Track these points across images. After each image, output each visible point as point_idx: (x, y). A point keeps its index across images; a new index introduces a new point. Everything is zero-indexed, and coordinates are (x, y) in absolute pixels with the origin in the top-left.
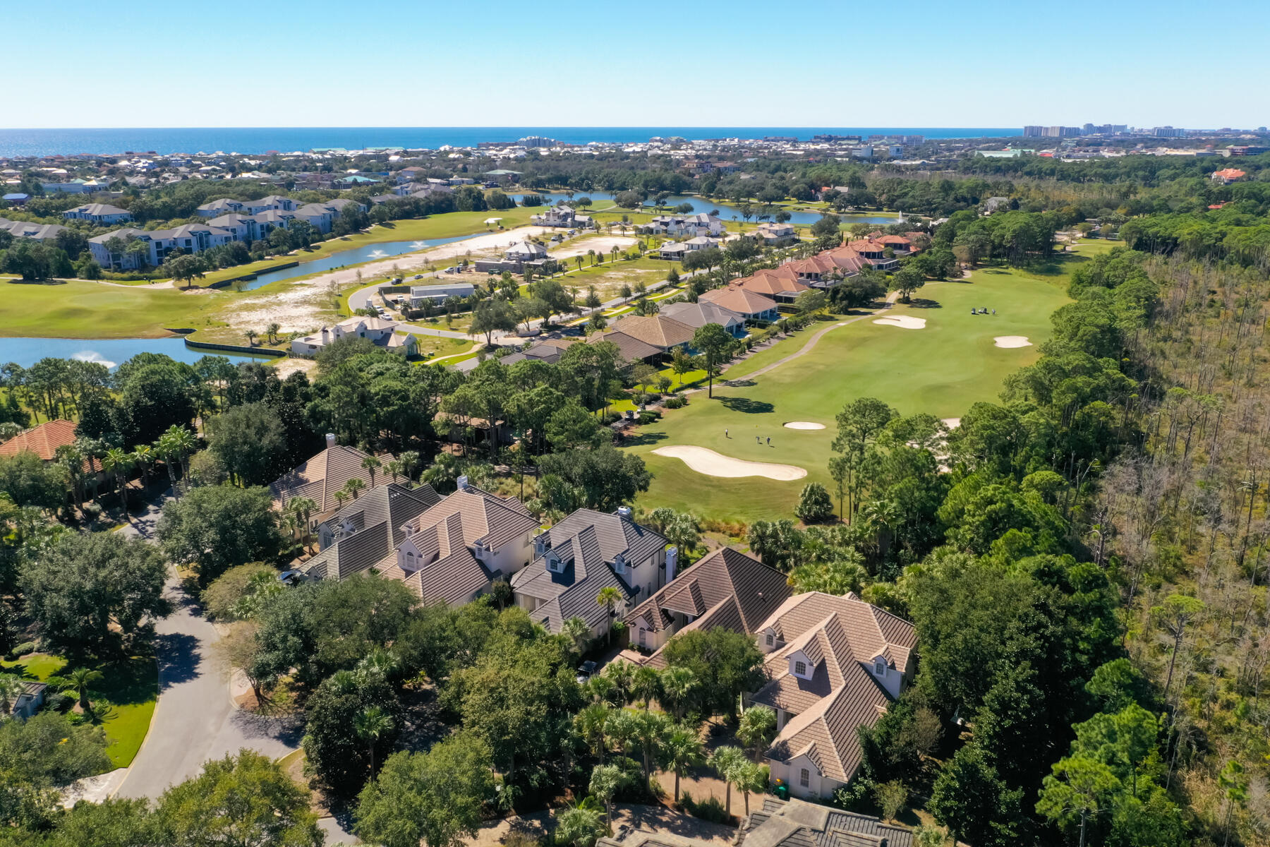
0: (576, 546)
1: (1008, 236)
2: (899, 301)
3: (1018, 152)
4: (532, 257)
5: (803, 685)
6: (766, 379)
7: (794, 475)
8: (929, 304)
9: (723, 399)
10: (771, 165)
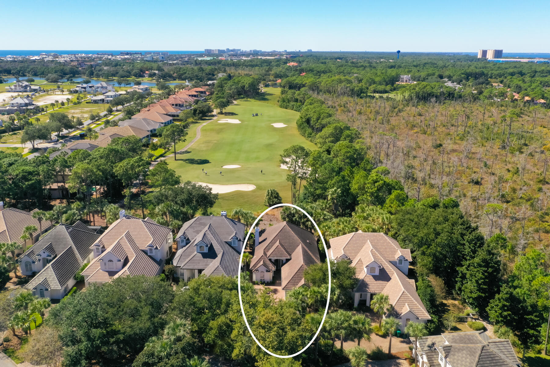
0: (210, 236)
1: (247, 86)
2: (219, 113)
3: (212, 58)
4: (26, 105)
5: (376, 278)
6: (194, 149)
7: (250, 188)
8: (233, 114)
9: (182, 160)
10: (111, 64)
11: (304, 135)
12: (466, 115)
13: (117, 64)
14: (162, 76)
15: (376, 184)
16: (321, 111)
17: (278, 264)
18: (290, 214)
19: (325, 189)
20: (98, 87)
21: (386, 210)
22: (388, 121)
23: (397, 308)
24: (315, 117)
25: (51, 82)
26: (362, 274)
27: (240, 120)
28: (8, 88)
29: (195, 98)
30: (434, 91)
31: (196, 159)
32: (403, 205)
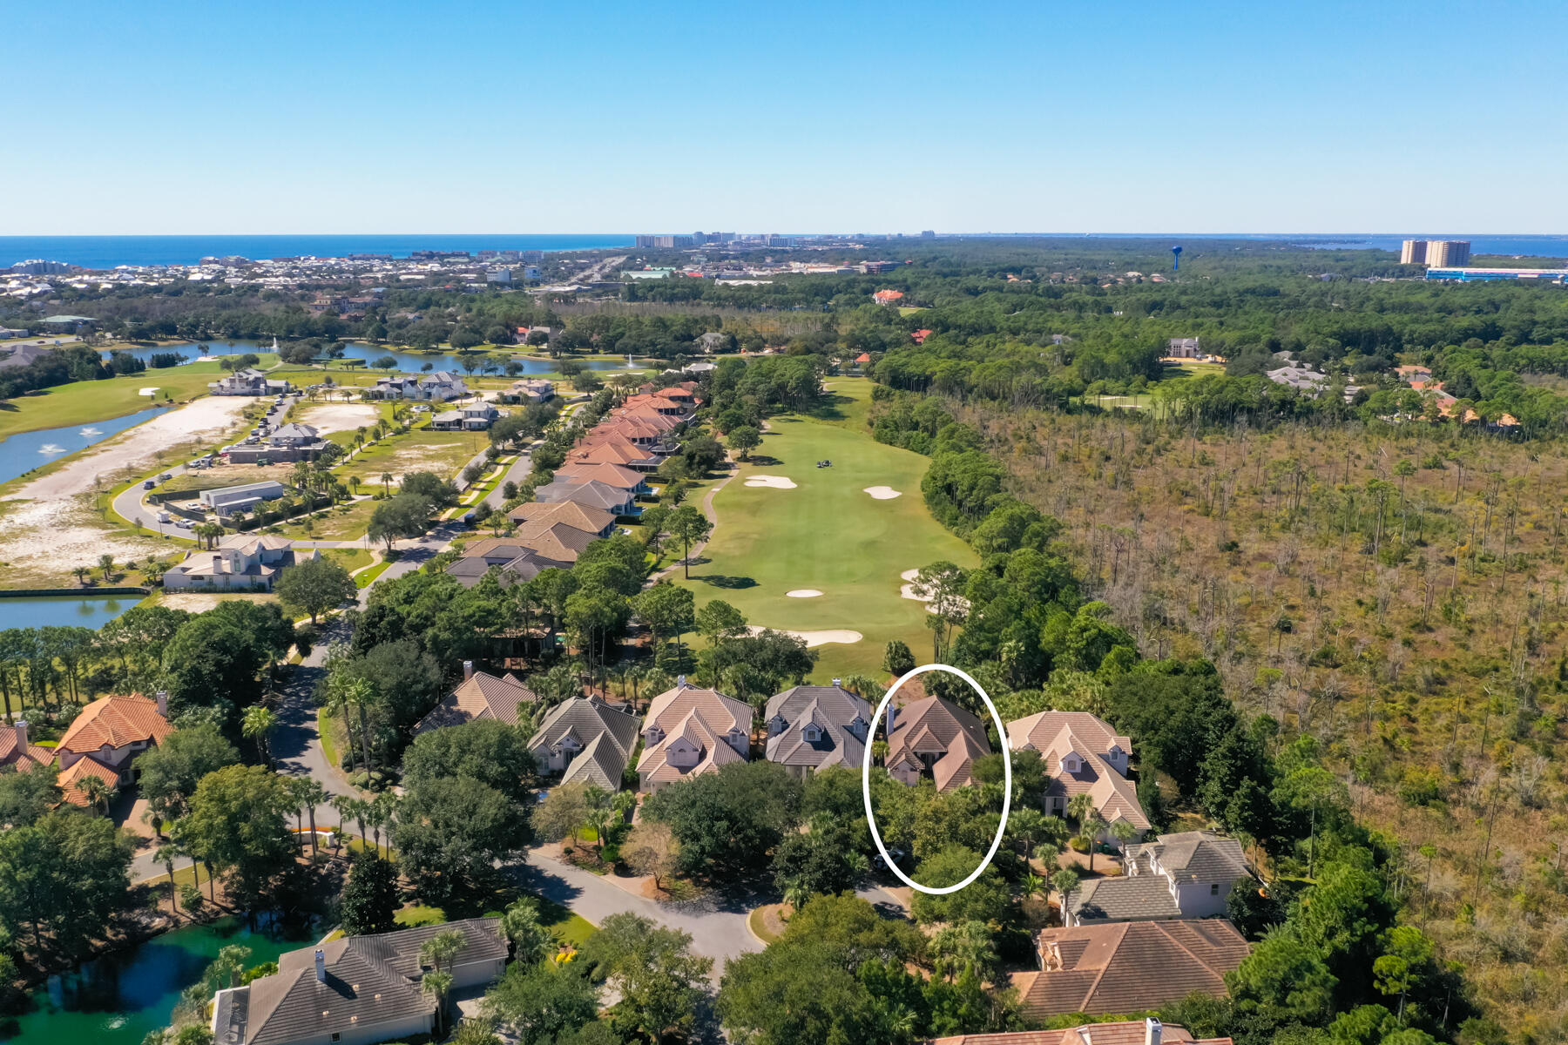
0: (821, 717)
1: (792, 383)
2: (739, 459)
3: (666, 272)
5: (1077, 777)
6: (714, 554)
7: (851, 637)
8: (769, 461)
9: (699, 578)
10: (415, 300)
11: (940, 520)
12: (1299, 473)
13: (430, 299)
14: (564, 345)
15: (1085, 635)
16: (980, 470)
17: (928, 761)
18: (940, 684)
19: (995, 642)
20: (430, 385)
21: (1101, 679)
22: (1128, 483)
23: (1105, 815)
24: (966, 483)
25: (297, 361)
26: (1057, 771)
27: (793, 480)
28: (215, 385)
29: (677, 419)
30: (1244, 397)
31: (728, 575)
32: (1129, 670)
